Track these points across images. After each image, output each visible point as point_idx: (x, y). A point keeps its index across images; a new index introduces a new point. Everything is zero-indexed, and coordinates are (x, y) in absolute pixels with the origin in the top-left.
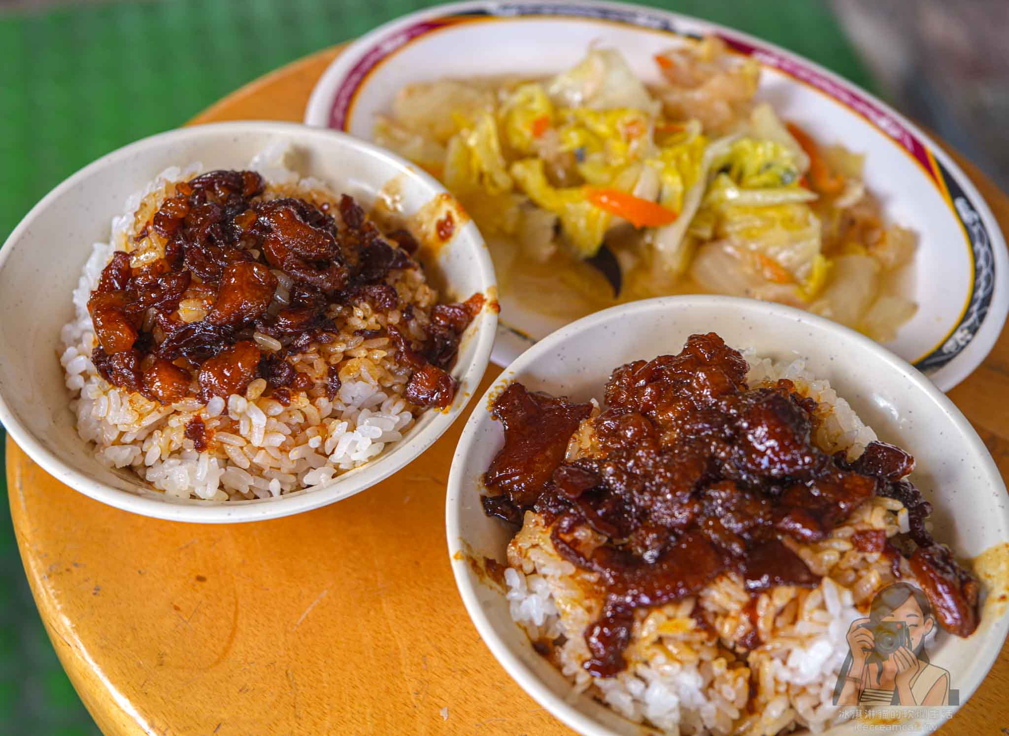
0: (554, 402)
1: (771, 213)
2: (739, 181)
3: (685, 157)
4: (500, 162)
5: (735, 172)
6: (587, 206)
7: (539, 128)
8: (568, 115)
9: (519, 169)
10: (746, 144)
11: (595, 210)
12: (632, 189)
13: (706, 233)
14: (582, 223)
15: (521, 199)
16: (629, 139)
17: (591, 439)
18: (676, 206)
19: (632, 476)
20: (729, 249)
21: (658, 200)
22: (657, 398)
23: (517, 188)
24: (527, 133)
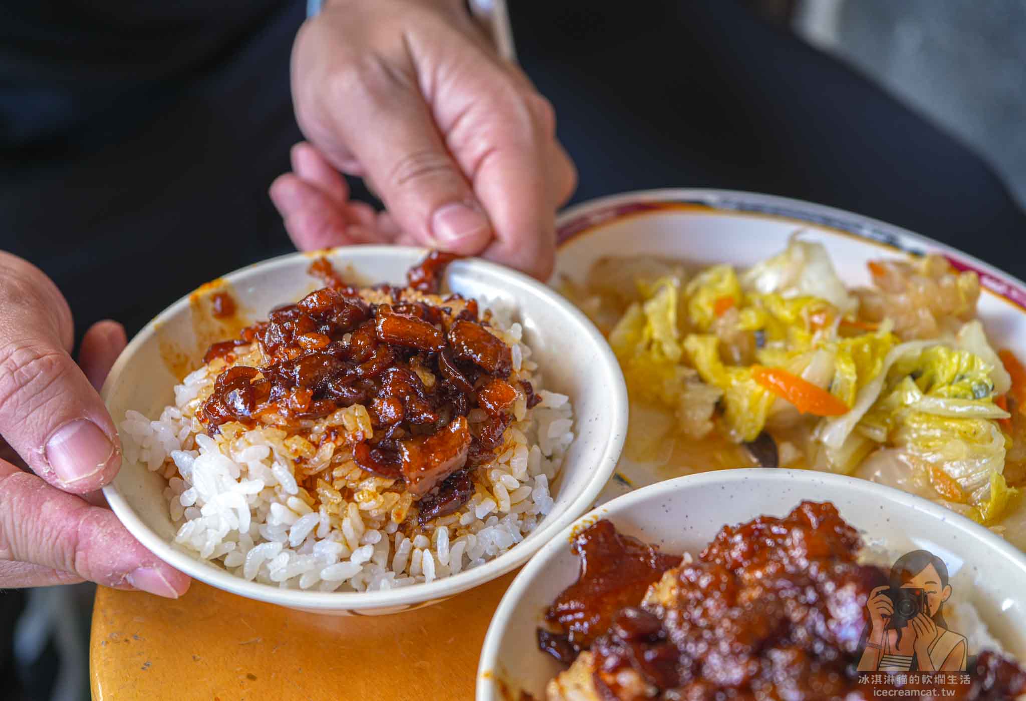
0: (643, 548)
1: (953, 424)
2: (927, 389)
3: (866, 349)
4: (675, 333)
5: (924, 379)
6: (751, 384)
7: (721, 306)
8: (755, 299)
9: (693, 343)
10: (942, 352)
11: (759, 389)
12: (801, 372)
13: (879, 435)
14: (745, 403)
15: (690, 373)
16: (813, 328)
17: (670, 591)
18: (849, 398)
19: (694, 626)
20: (903, 457)
21: (829, 389)
22: (749, 554)
23: (687, 361)
24: (709, 311)
